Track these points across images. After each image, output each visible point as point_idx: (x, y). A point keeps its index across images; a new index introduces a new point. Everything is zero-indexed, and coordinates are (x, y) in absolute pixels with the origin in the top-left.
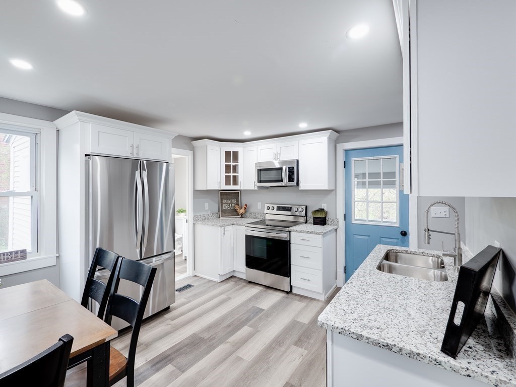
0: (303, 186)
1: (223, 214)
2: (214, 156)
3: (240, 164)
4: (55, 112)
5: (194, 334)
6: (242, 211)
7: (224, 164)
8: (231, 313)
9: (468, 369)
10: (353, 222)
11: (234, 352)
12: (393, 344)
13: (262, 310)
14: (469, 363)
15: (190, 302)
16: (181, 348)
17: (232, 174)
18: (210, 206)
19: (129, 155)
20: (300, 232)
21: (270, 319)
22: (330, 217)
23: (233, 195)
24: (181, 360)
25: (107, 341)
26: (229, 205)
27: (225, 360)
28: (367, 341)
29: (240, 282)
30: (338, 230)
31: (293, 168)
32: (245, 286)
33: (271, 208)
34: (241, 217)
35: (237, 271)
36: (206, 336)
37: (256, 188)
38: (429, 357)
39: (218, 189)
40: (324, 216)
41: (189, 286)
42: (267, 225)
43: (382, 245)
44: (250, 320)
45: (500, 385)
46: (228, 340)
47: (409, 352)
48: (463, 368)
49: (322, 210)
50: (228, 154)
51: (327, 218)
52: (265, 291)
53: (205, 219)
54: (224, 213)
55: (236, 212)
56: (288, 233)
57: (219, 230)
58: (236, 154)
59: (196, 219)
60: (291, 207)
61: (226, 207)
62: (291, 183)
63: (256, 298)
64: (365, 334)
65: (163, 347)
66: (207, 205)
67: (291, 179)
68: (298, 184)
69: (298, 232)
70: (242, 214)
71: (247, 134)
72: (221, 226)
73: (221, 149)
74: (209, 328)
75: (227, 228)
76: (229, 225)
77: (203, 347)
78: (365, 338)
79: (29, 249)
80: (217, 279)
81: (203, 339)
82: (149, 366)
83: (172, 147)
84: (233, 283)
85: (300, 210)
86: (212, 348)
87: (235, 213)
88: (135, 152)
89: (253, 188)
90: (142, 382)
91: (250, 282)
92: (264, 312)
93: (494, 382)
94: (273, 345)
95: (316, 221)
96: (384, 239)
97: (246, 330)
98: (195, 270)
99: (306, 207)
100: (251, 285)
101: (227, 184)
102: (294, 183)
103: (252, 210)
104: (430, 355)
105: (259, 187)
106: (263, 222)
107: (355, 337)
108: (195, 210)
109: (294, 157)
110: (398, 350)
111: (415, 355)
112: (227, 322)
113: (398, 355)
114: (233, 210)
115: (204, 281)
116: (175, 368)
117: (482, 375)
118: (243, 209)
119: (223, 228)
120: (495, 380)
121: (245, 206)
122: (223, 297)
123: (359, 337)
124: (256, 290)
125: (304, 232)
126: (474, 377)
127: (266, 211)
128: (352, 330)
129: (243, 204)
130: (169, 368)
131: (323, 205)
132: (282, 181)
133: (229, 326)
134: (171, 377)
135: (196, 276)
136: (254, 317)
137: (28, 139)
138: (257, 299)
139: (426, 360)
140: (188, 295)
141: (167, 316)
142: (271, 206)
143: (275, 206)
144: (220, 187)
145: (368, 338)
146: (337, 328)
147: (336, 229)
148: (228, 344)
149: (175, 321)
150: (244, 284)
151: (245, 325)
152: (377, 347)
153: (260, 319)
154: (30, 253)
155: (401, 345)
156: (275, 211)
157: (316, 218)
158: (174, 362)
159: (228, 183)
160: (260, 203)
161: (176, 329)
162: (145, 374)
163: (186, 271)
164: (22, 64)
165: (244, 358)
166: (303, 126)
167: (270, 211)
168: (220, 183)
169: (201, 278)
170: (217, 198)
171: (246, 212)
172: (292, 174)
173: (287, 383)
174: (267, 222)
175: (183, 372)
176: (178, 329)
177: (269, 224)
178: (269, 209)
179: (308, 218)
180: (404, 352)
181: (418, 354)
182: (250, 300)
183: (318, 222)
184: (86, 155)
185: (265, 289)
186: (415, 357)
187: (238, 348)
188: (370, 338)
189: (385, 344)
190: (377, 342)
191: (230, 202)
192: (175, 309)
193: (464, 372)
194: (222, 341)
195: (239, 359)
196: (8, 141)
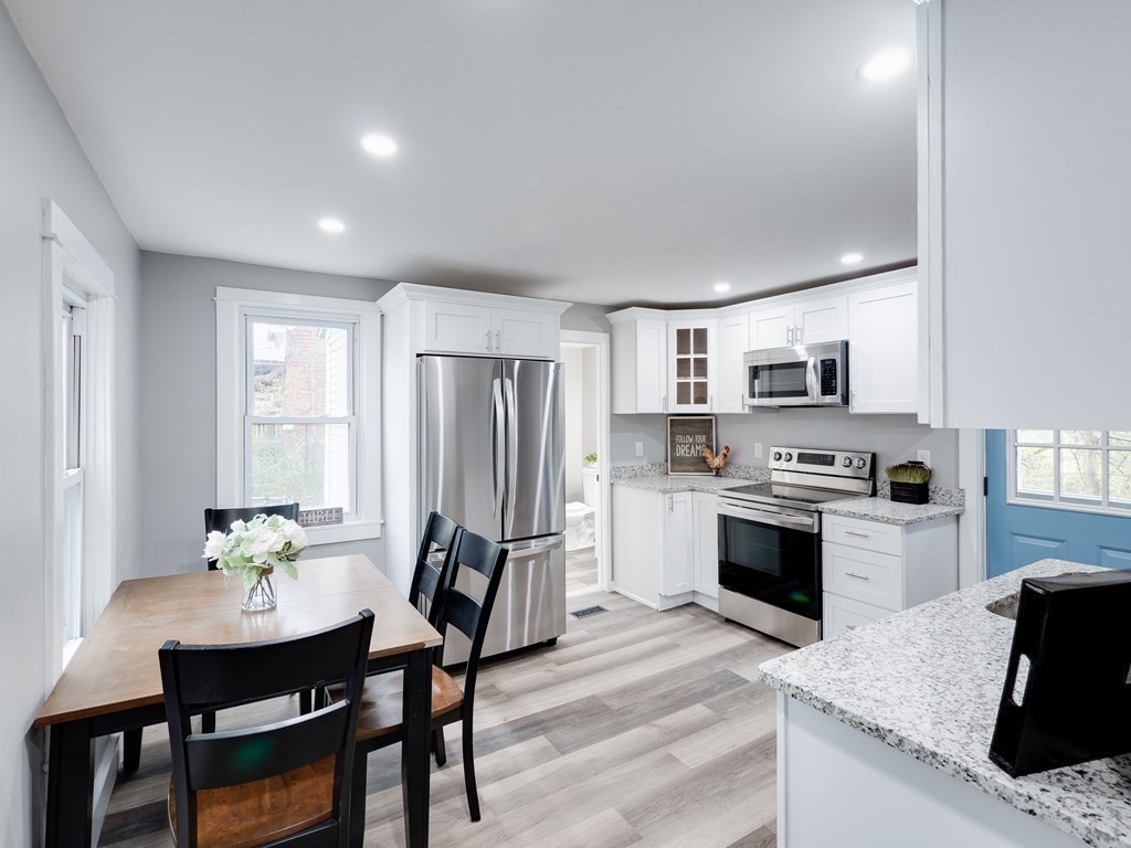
0: (859, 405)
1: (677, 468)
2: (653, 342)
3: (712, 357)
4: (377, 286)
5: (593, 697)
6: (717, 462)
7: (674, 356)
8: (674, 674)
9: (1030, 798)
10: (1012, 499)
11: (663, 745)
12: (888, 728)
13: (743, 681)
14: (1043, 790)
15: (595, 638)
16: (566, 715)
17: (692, 380)
18: (648, 448)
19: (484, 352)
20: (845, 515)
21: (757, 702)
22: (938, 484)
23: (698, 425)
24: (563, 735)
25: (427, 646)
26: (689, 448)
27: (642, 753)
28: (841, 717)
29: (705, 618)
30: (961, 520)
31: (834, 361)
32: (715, 627)
33: (783, 457)
34: (717, 475)
35: (702, 594)
36: (615, 704)
37: (747, 411)
38: (955, 763)
39: (661, 411)
40: (919, 481)
41: (598, 609)
42: (776, 497)
43: (1057, 561)
44: (712, 695)
45: (1095, 840)
46: (656, 722)
47: (917, 748)
48: (1020, 795)
49: (916, 466)
50: (683, 335)
51: (931, 487)
52: (760, 644)
53: (636, 476)
54: (677, 464)
55: (706, 462)
56: (816, 515)
57: (660, 500)
58: (701, 335)
59: (616, 475)
60: (833, 457)
61: (682, 451)
62: (828, 399)
63: (735, 654)
64: (839, 703)
65: (536, 705)
66: (639, 447)
67: (828, 388)
68: (846, 400)
69: (840, 515)
70: (718, 469)
71: (722, 289)
72: (665, 492)
73: (667, 325)
74: (623, 692)
75: (678, 497)
76: (683, 490)
77: (606, 723)
78: (837, 711)
79: (346, 509)
80: (656, 605)
81: (608, 708)
82: (508, 730)
83: (562, 328)
84: (689, 616)
85: (855, 463)
86: (622, 727)
87: (702, 466)
88: (494, 345)
89: (739, 410)
90: (495, 750)
91: (729, 621)
92: (747, 685)
93: (1085, 832)
94: (752, 753)
95: (897, 493)
96: (1110, 554)
97: (698, 711)
98: (613, 579)
99: (874, 456)
100: (730, 627)
101: (680, 401)
102: (836, 399)
103: (742, 460)
104: (958, 760)
105: (754, 408)
106: (764, 488)
107: (819, 706)
108: (613, 456)
109: (838, 337)
110: (897, 742)
111: (927, 756)
112: (662, 690)
113: (895, 750)
114: (698, 458)
115: (633, 604)
116: (550, 744)
117: (1059, 814)
118: (721, 456)
119: (670, 495)
120: (1087, 828)
121: (725, 451)
122: (663, 640)
123: (827, 708)
124: (739, 639)
125: (854, 515)
126: (1043, 816)
127: (773, 464)
128: (815, 694)
129: (722, 446)
130: (541, 741)
131: (920, 452)
132: (804, 393)
133: (664, 697)
134: (541, 757)
135: (615, 593)
136: (721, 690)
137: (345, 332)
138: (737, 656)
139: (949, 769)
140: (595, 625)
141: (550, 656)
142: (784, 451)
143: (795, 453)
144: (666, 407)
145: (842, 712)
146: (789, 685)
147: (958, 516)
148: (656, 729)
149: (563, 668)
150: (715, 622)
151: (699, 702)
152: (858, 732)
153: (735, 697)
154: (347, 514)
155: (903, 734)
156: (794, 465)
157: (898, 484)
158: (551, 734)
159: (683, 397)
160: (760, 445)
161: (562, 680)
162: (501, 740)
163: (596, 581)
164: (332, 225)
165: (683, 760)
166: (852, 260)
167: (783, 464)
168: (666, 399)
169: (626, 597)
170: (663, 431)
171: (726, 464)
172: (833, 375)
173: (763, 827)
174: (776, 490)
175: (563, 753)
176: (565, 681)
177: (780, 494)
178: (780, 458)
179: (879, 484)
180: (906, 747)
181: (934, 755)
182: (721, 656)
183: (904, 494)
184: (418, 355)
185: (760, 641)
186: (927, 760)
187: (676, 739)
188: (846, 712)
189: (874, 728)
190: (858, 720)
191: (691, 440)
192: (565, 646)
193: (1022, 804)
194: (644, 720)
195: (672, 759)
196: (323, 336)
